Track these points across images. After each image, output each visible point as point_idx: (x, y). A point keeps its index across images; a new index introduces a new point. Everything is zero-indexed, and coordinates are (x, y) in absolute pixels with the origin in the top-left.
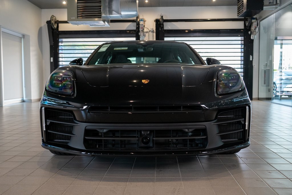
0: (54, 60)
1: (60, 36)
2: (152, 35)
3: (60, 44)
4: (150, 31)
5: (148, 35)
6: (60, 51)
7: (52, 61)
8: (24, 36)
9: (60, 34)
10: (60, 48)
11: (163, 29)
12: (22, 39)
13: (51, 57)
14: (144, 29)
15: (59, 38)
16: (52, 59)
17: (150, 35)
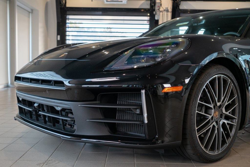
0: (61, 38)
1: (68, 13)
2: (166, 14)
3: (67, 21)
4: (164, 10)
5: (163, 15)
6: (67, 29)
7: (59, 39)
8: (32, 10)
9: (68, 10)
10: (68, 25)
11: (179, 9)
12: (31, 14)
13: (58, 34)
14: (160, 8)
15: (67, 15)
16: (59, 37)
17: (164, 14)
